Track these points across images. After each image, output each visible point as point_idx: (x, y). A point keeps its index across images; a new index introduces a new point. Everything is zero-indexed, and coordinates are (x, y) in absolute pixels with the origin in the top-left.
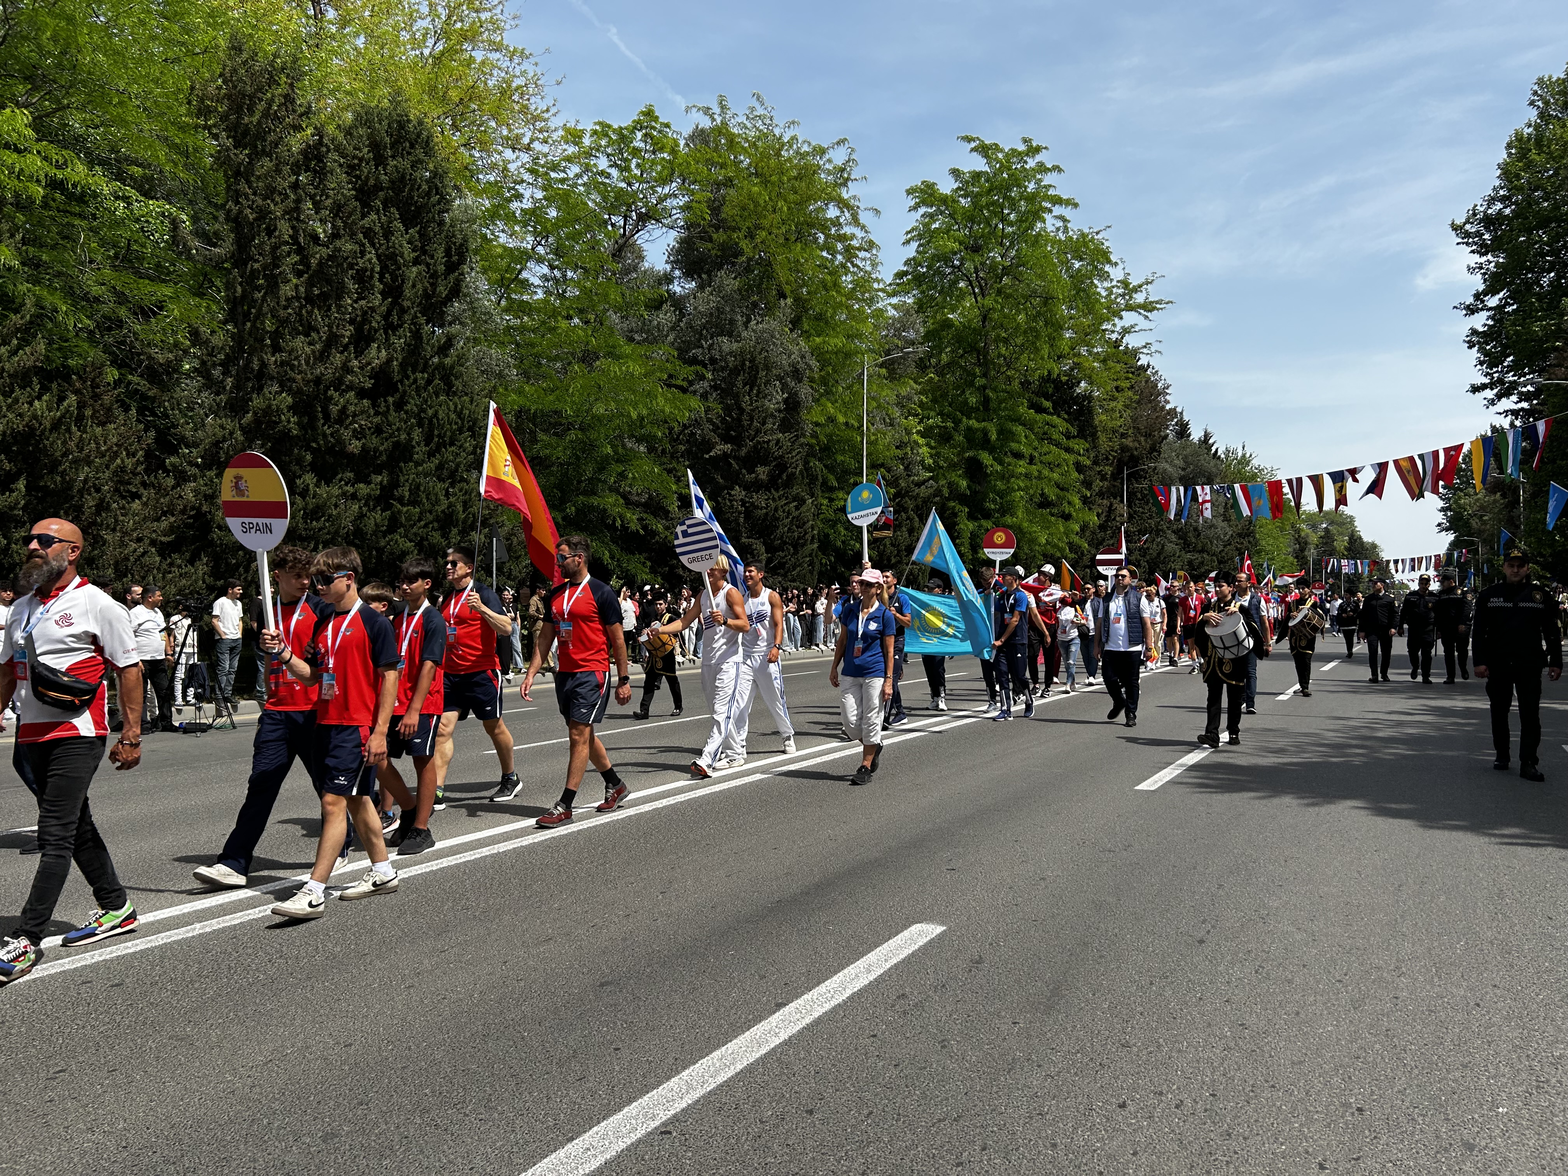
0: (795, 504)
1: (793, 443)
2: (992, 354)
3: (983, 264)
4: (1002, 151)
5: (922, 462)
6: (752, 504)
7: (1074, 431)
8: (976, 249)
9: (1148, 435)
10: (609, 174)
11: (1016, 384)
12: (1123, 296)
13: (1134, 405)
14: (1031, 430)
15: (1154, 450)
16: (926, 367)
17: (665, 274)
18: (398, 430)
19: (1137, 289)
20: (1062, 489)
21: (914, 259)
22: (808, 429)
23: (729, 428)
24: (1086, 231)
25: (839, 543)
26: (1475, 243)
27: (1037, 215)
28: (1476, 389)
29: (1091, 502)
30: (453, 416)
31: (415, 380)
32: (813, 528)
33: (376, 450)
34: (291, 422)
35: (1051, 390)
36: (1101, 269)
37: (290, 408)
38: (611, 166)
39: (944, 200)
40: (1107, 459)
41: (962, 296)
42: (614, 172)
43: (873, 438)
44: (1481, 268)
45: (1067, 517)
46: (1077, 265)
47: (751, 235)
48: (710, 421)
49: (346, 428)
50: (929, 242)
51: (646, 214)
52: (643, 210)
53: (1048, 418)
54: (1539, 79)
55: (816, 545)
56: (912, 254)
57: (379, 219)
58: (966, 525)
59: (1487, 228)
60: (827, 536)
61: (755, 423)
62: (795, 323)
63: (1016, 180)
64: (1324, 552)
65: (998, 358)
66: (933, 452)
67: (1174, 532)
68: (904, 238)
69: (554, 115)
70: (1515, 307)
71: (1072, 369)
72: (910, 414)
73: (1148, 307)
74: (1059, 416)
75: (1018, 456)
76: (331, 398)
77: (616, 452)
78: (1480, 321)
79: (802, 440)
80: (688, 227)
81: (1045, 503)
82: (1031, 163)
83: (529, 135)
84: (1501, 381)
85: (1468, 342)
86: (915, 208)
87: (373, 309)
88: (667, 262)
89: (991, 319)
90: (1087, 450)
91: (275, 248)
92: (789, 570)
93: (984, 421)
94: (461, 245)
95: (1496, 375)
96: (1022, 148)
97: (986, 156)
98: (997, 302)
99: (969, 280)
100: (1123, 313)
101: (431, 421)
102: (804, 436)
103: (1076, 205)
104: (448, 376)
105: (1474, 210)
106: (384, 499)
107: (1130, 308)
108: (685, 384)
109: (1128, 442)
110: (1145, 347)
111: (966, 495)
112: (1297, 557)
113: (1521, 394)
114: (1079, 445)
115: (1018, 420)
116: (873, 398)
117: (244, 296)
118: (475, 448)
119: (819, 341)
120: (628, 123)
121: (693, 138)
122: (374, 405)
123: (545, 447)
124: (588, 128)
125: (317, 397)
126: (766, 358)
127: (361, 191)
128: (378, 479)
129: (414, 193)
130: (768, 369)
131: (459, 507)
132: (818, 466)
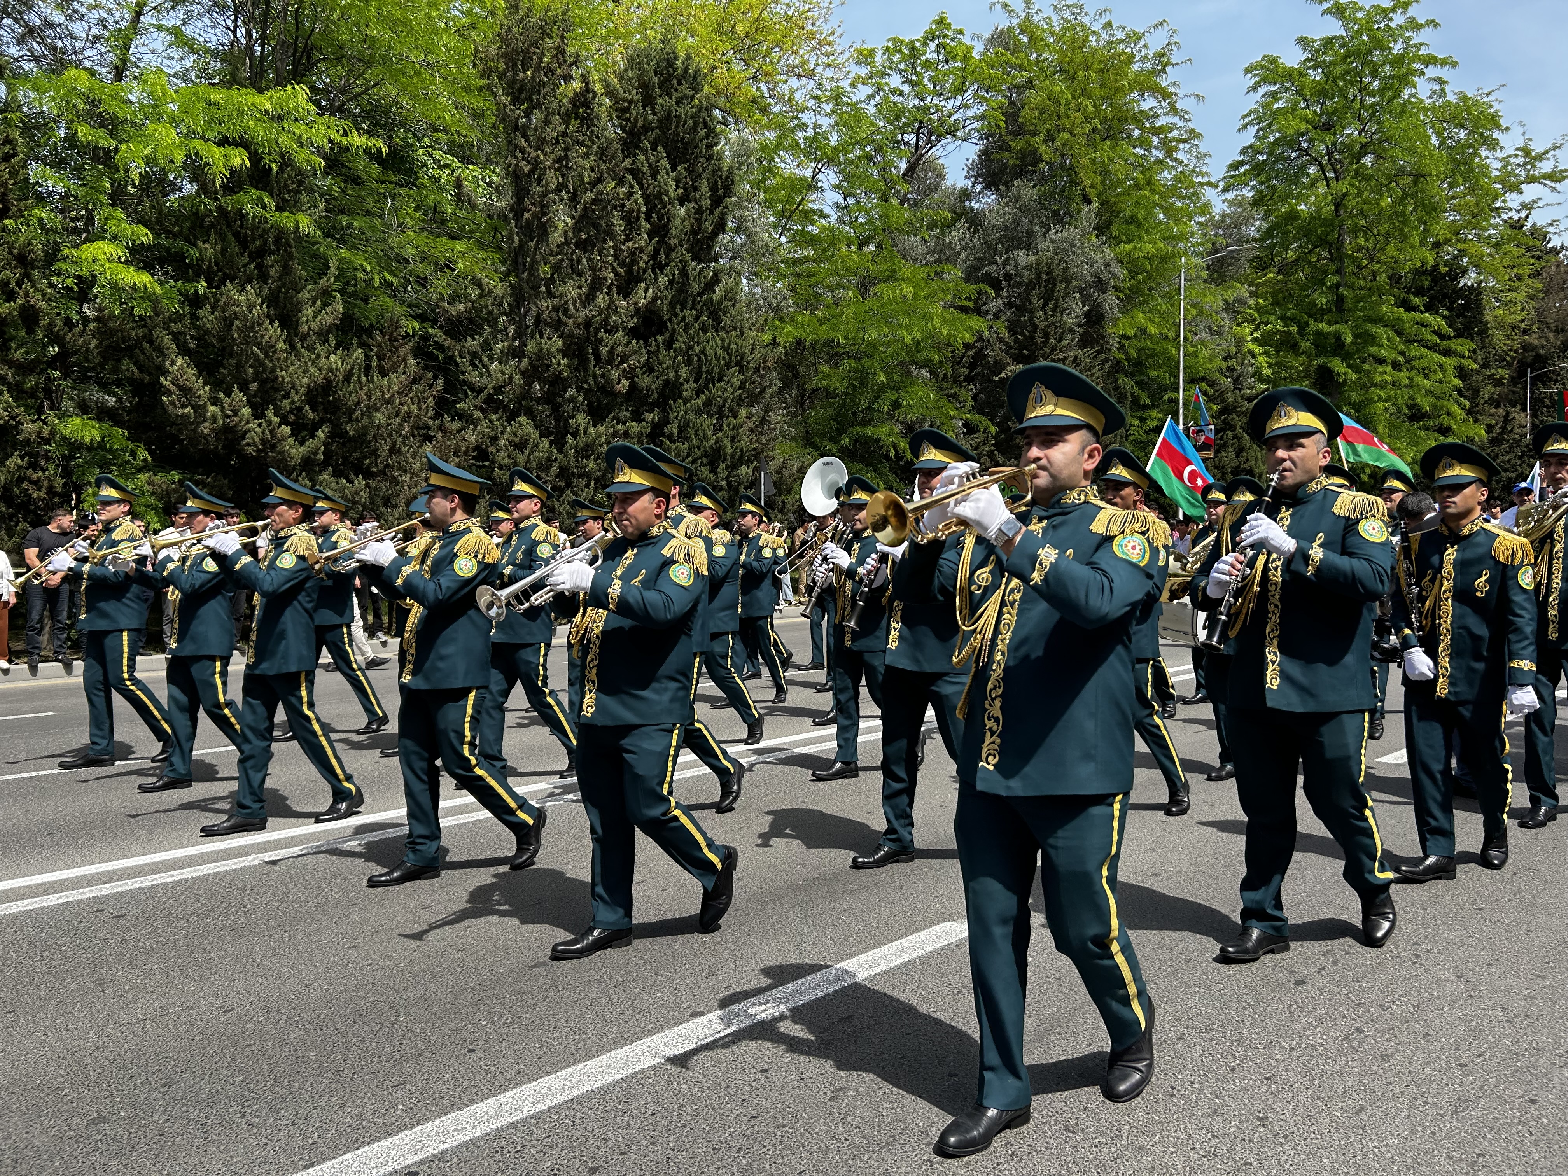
1: (1094, 358)
2: (1349, 247)
3: (1337, 143)
4: (1361, 9)
5: (1257, 373)
7: (1455, 330)
8: (1327, 127)
9: (1559, 331)
10: (902, 92)
11: (1383, 279)
12: (1523, 166)
13: (1541, 295)
14: (1397, 331)
16: (1265, 266)
17: (966, 190)
18: (668, 368)
19: (1540, 157)
20: (1439, 399)
21: (1252, 146)
22: (1114, 343)
23: (1021, 347)
24: (1469, 93)
27: (1405, 80)
30: (720, 352)
31: (684, 318)
33: (648, 389)
34: (561, 364)
35: (1426, 284)
36: (1489, 137)
37: (559, 351)
38: (903, 83)
39: (1289, 75)
40: (1503, 360)
41: (1311, 182)
42: (906, 88)
43: (1193, 349)
45: (1446, 431)
46: (1459, 134)
47: (1050, 139)
49: (617, 368)
50: (1270, 125)
53: (1418, 316)
56: (1250, 141)
57: (647, 159)
61: (1052, 341)
62: (1101, 229)
63: (1379, 41)
65: (1358, 250)
66: (1273, 361)
68: (1242, 122)
69: (840, 36)
71: (1456, 257)
72: (1243, 320)
73: (1556, 177)
74: (1434, 313)
75: (1379, 361)
76: (602, 340)
77: (891, 380)
79: (1106, 355)
80: (985, 136)
81: (1416, 415)
82: (1399, 20)
83: (813, 60)
86: (1255, 88)
87: (641, 250)
88: (967, 178)
89: (1346, 206)
90: (1474, 351)
91: (544, 195)
93: (1337, 323)
94: (728, 178)
97: (1342, 18)
98: (1354, 185)
99: (1320, 164)
100: (1523, 186)
101: (699, 359)
102: (1108, 350)
103: (1454, 64)
104: (715, 313)
106: (655, 436)
107: (1531, 180)
109: (1533, 339)
110: (1555, 224)
114: (1464, 346)
115: (1378, 320)
116: (1193, 305)
117: (521, 246)
118: (743, 383)
119: (1128, 247)
120: (920, 35)
121: (991, 41)
122: (647, 345)
123: (823, 378)
124: (879, 46)
125: (587, 339)
126: (1065, 270)
127: (631, 133)
128: (649, 417)
129: (680, 130)
130: (1068, 281)
131: (727, 442)
132: (1126, 383)
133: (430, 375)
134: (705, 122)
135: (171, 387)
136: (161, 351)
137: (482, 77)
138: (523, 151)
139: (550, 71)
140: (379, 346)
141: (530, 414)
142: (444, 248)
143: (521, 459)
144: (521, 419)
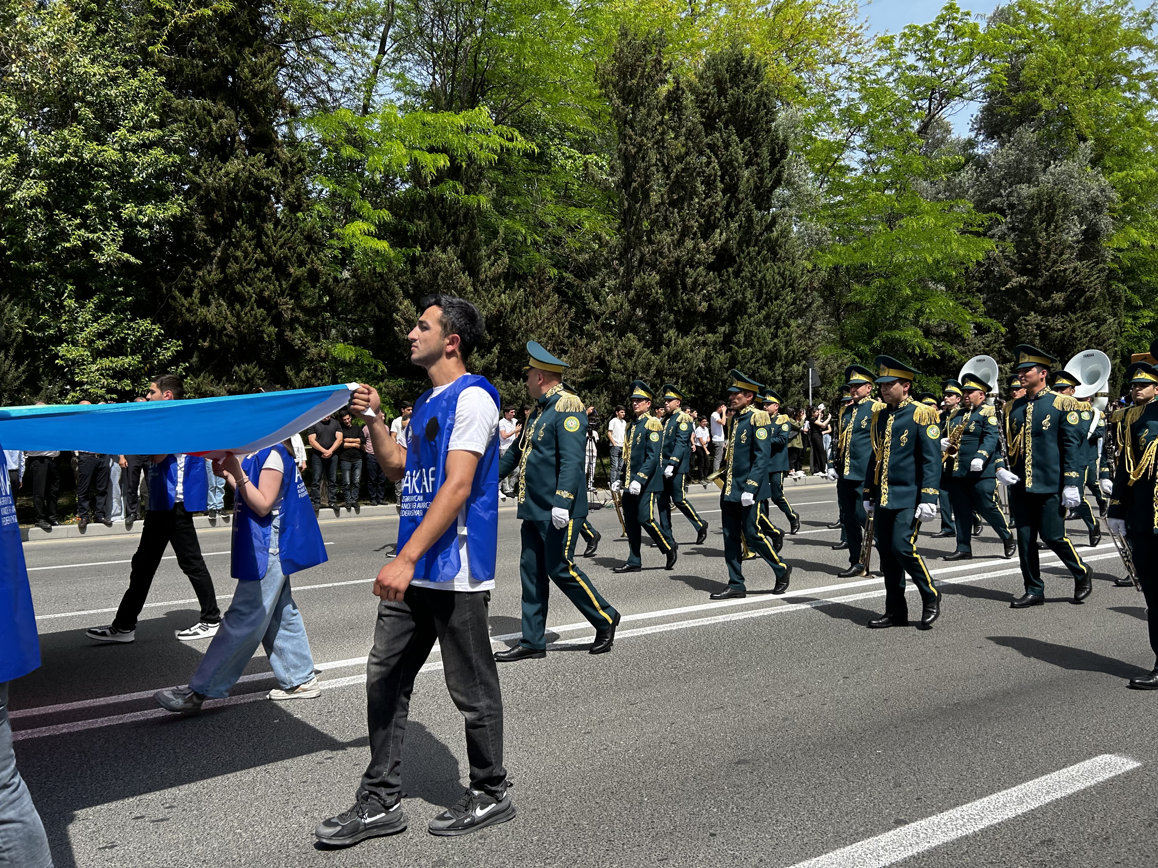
0: (1095, 324)
1: (1092, 269)
10: (916, 67)
17: (970, 140)
18: (736, 292)
22: (1109, 255)
23: (1025, 263)
30: (777, 277)
31: (749, 253)
32: (1115, 345)
33: (721, 308)
34: (658, 293)
37: (657, 283)
38: (918, 60)
47: (1048, 91)
49: (699, 294)
51: (949, 92)
57: (721, 136)
61: (1053, 256)
62: (1094, 163)
69: (867, 29)
76: (688, 273)
77: (914, 292)
79: (1102, 265)
80: (990, 94)
83: (845, 49)
87: (717, 204)
88: (971, 130)
91: (646, 169)
94: (783, 144)
101: (760, 283)
104: (773, 247)
106: (726, 343)
108: (981, 230)
117: (629, 208)
118: (795, 300)
119: (1121, 174)
120: (932, 20)
121: (993, 19)
122: (720, 275)
123: (857, 294)
124: (898, 34)
125: (677, 274)
126: (1064, 196)
127: (709, 118)
128: (722, 329)
129: (747, 111)
130: (1066, 206)
131: (782, 346)
132: (1121, 288)
133: (567, 306)
134: (765, 105)
135: (401, 320)
136: (393, 296)
137: (601, 88)
138: (631, 139)
139: (650, 77)
140: (531, 286)
141: (634, 331)
142: (573, 214)
143: (630, 364)
144: (629, 335)
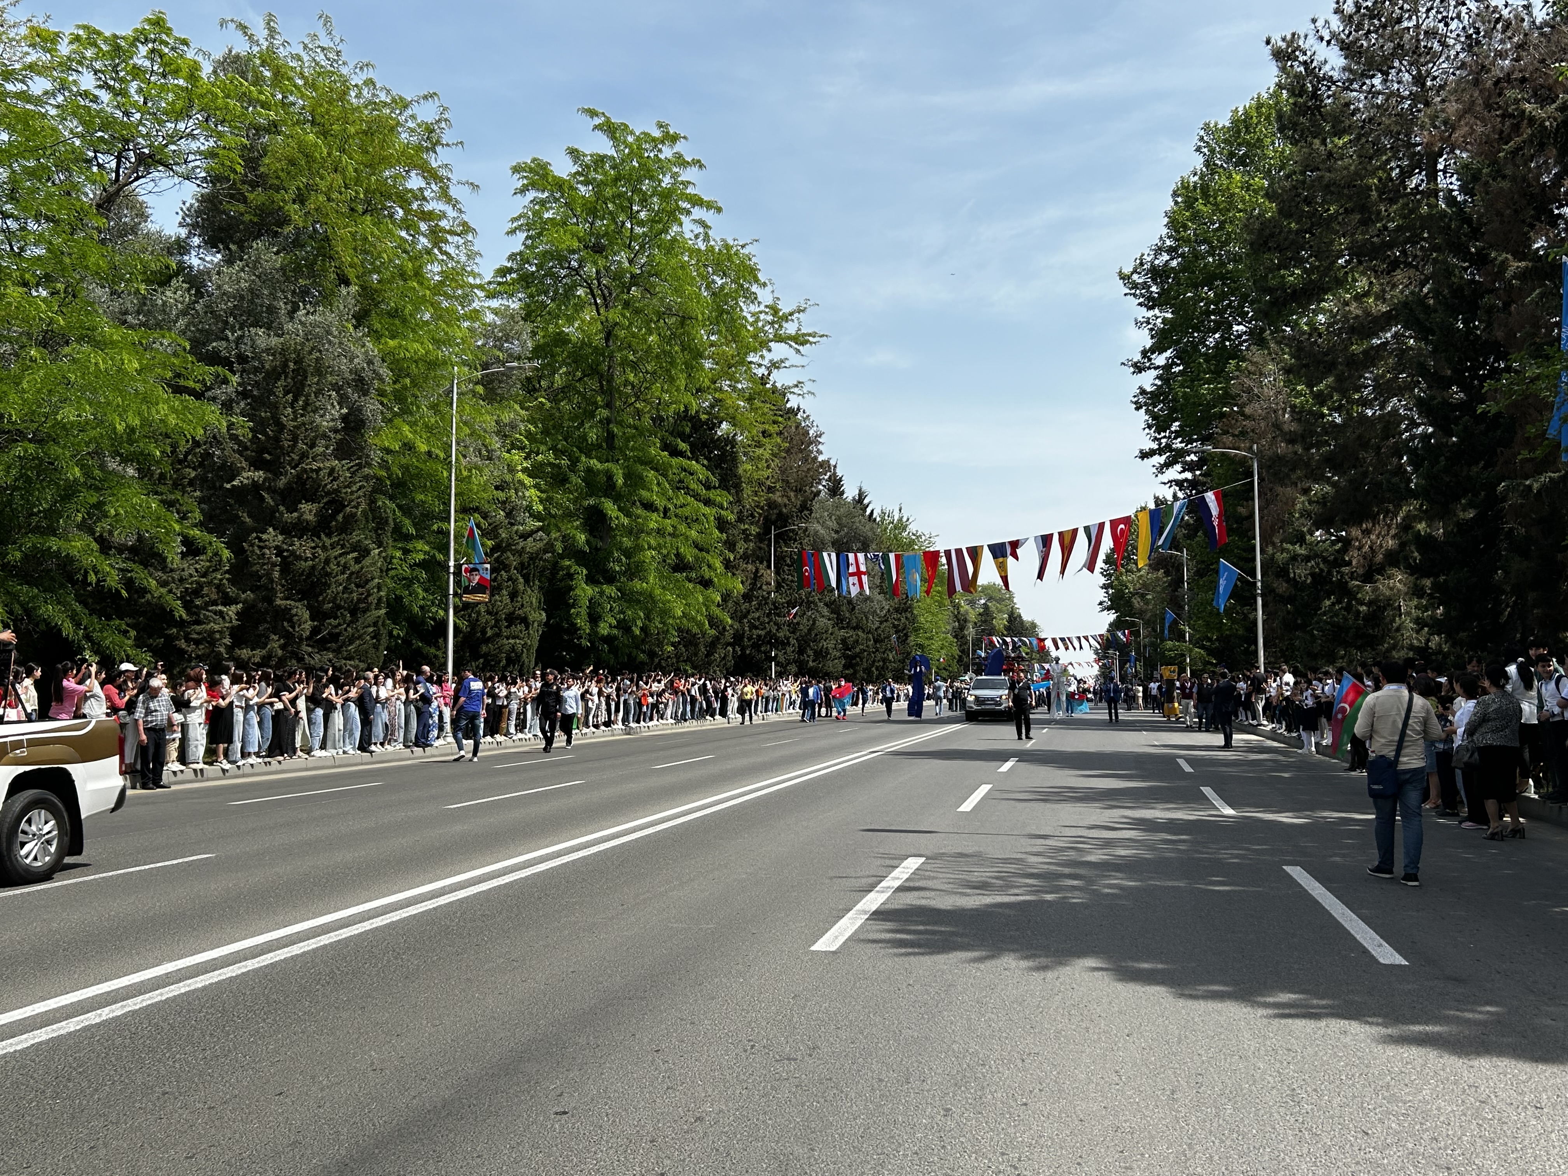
0: (355, 554)
1: (353, 473)
2: (618, 381)
3: (607, 269)
4: (632, 133)
5: (529, 508)
6: (293, 553)
7: (715, 481)
8: (598, 249)
9: (799, 490)
10: (96, 97)
11: (647, 421)
12: (772, 323)
13: (783, 454)
14: (665, 476)
15: (805, 508)
16: (535, 390)
17: (177, 241)
19: (786, 318)
20: (701, 550)
21: (521, 253)
22: (376, 456)
23: (261, 450)
24: (731, 243)
25: (416, 609)
26: (1142, 296)
27: (672, 215)
28: (1145, 455)
29: (734, 567)
32: (379, 588)
35: (688, 430)
36: (748, 289)
38: (99, 87)
39: (559, 185)
40: (752, 515)
41: (580, 307)
42: (105, 96)
43: (465, 473)
44: (1148, 323)
45: (706, 583)
46: (719, 282)
47: (301, 199)
48: (234, 438)
50: (540, 234)
51: (150, 156)
52: (146, 151)
53: (684, 462)
54: (1206, 124)
55: (383, 611)
56: (518, 247)
58: (583, 590)
59: (1154, 280)
60: (399, 599)
61: (300, 445)
62: (360, 319)
63: (648, 171)
64: (983, 631)
65: (625, 386)
66: (544, 496)
67: (826, 604)
68: (510, 226)
70: (1181, 368)
71: (712, 406)
72: (513, 446)
73: (800, 339)
74: (697, 462)
75: (649, 506)
78: (1149, 380)
79: (366, 471)
80: (214, 179)
81: (681, 566)
82: (667, 153)
84: (1168, 447)
85: (1136, 403)
86: (523, 191)
88: (181, 225)
89: (616, 336)
90: (731, 504)
92: (344, 643)
93: (608, 461)
95: (1164, 441)
96: (657, 133)
97: (613, 137)
98: (624, 316)
99: (590, 288)
100: (772, 344)
102: (369, 465)
103: (719, 210)
105: (1141, 260)
107: (779, 339)
108: (198, 387)
109: (777, 497)
110: (796, 386)
111: (585, 552)
112: (956, 637)
113: (1185, 463)
114: (723, 497)
115: (649, 463)
116: (465, 423)
119: (393, 343)
120: (126, 33)
121: (222, 64)
126: (317, 359)
130: (322, 375)
132: (388, 506)
